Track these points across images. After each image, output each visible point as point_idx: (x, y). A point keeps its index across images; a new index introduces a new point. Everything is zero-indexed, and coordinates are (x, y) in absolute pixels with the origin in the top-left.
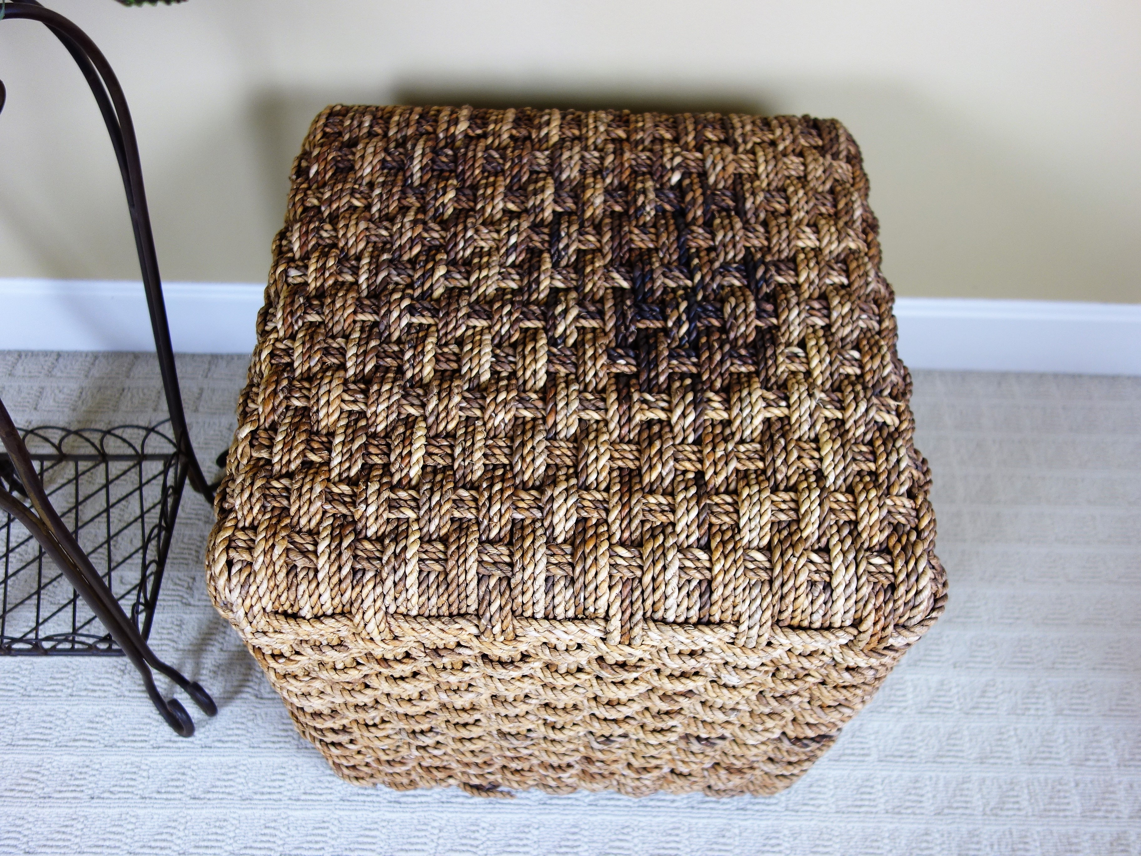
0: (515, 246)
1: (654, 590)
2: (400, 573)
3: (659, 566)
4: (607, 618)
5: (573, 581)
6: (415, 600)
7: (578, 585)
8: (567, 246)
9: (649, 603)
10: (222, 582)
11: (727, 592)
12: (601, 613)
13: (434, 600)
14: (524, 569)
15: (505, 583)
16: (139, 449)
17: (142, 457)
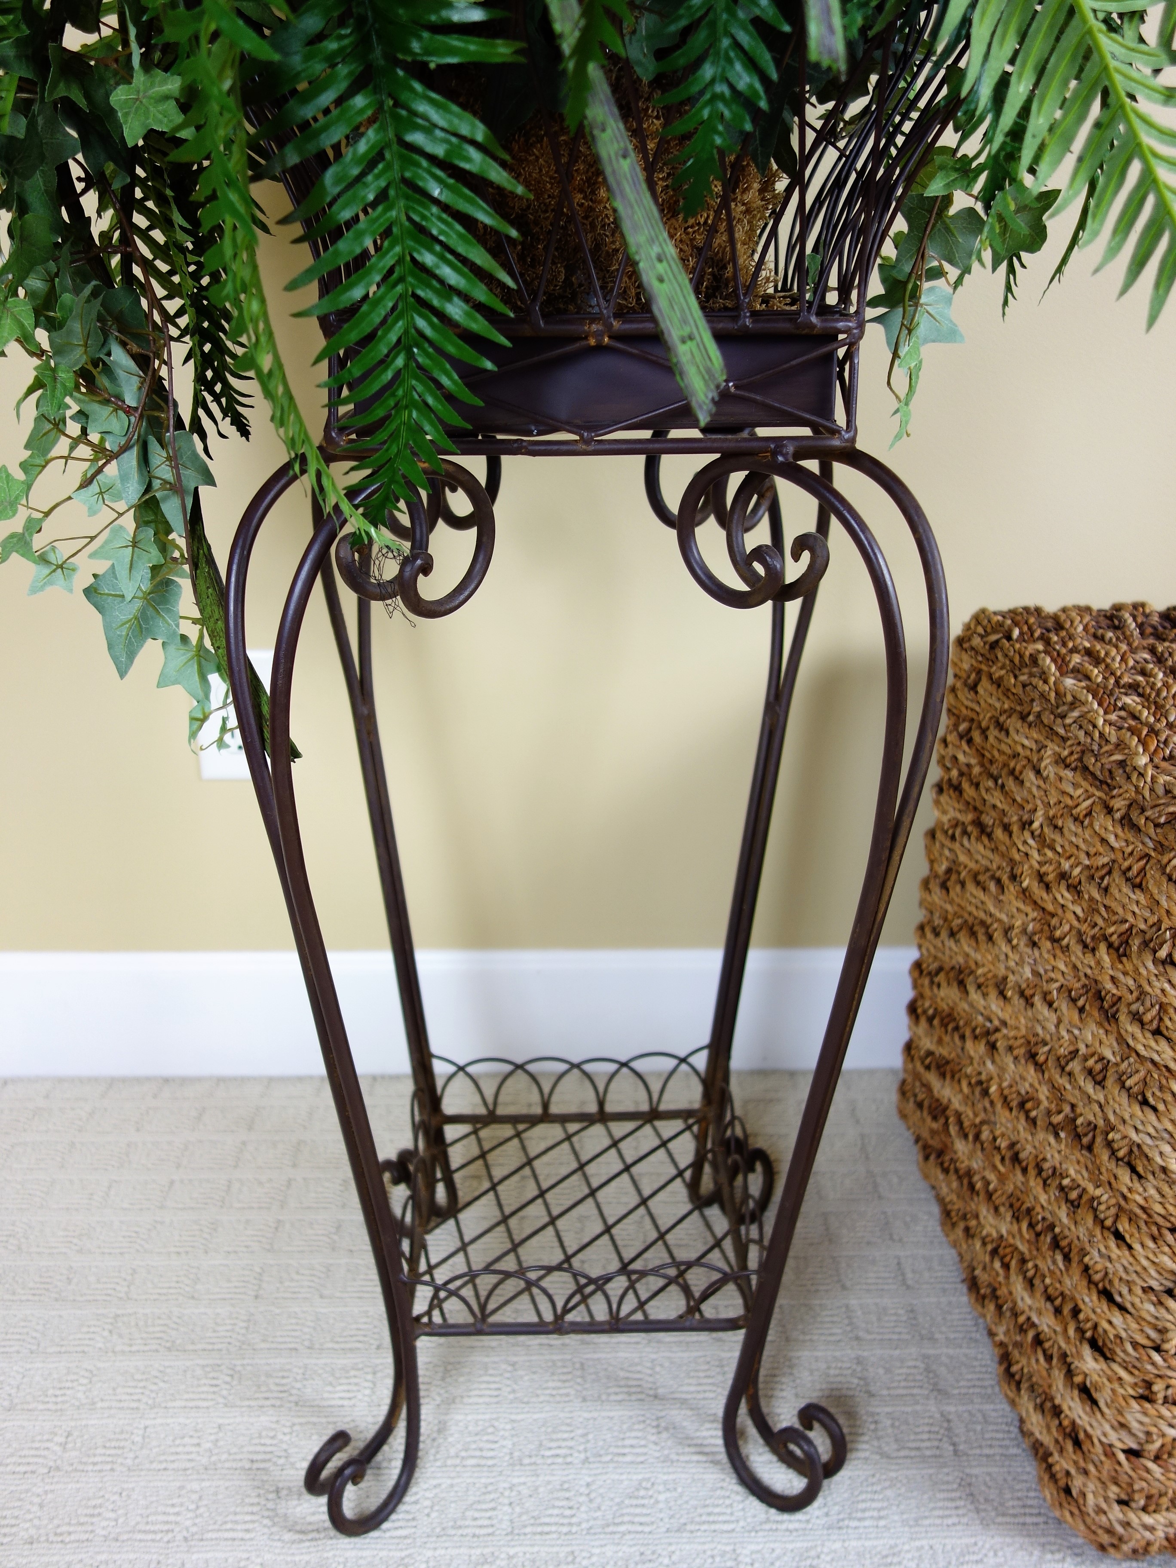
16: (655, 1097)
17: (653, 1115)
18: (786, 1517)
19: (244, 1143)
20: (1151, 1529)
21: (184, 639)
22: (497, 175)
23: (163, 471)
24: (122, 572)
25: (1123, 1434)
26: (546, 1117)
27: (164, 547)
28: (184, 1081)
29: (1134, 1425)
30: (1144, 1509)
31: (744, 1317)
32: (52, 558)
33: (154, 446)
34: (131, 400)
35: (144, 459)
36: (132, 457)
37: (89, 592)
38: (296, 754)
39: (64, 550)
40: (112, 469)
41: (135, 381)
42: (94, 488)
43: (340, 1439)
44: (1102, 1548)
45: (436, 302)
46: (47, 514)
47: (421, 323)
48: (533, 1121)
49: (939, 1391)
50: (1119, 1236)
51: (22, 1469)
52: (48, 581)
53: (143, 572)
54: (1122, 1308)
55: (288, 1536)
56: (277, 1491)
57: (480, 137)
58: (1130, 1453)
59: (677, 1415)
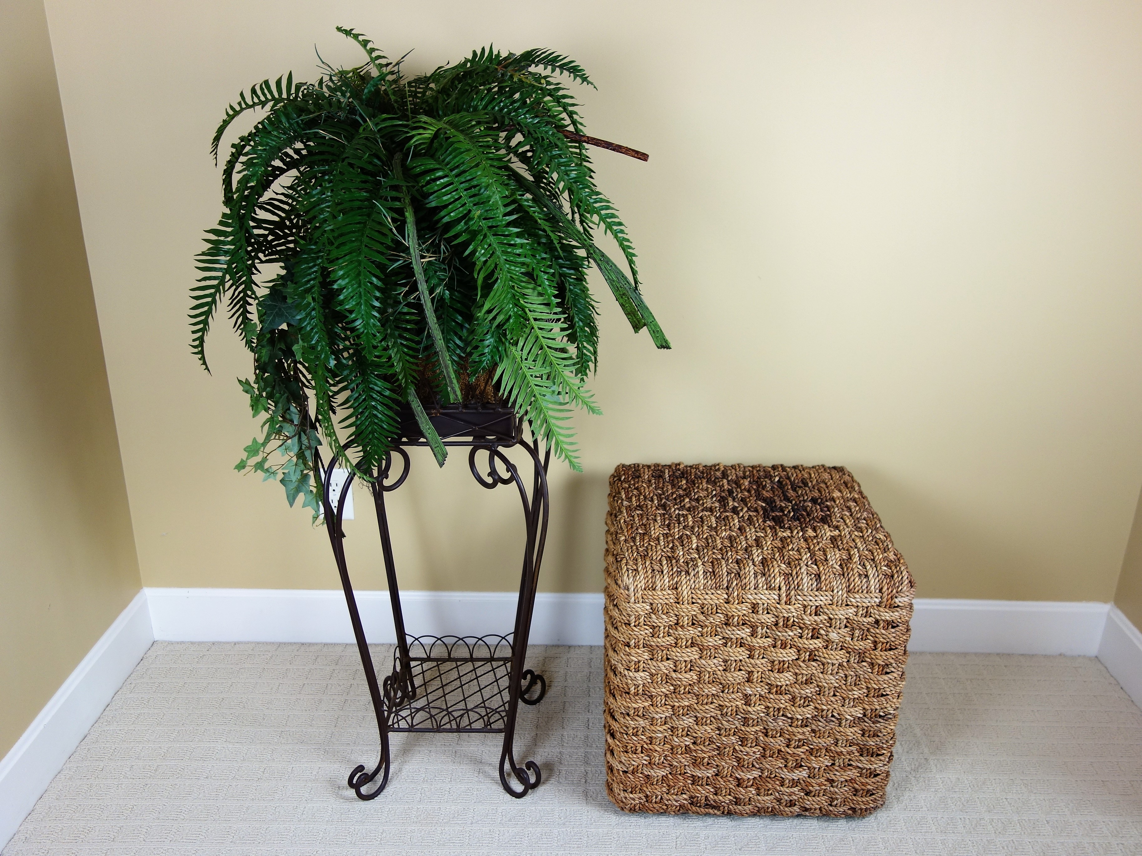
0: (715, 495)
1: (797, 577)
2: (696, 570)
3: (798, 568)
4: (780, 589)
5: (764, 575)
6: (702, 581)
7: (767, 576)
8: (737, 495)
9: (796, 582)
10: (625, 577)
11: (827, 577)
12: (777, 586)
13: (710, 582)
14: (744, 569)
15: (737, 576)
16: (492, 652)
17: (492, 659)
18: (518, 799)
19: (334, 670)
20: (634, 799)
21: (311, 491)
22: (395, 396)
23: (305, 441)
24: (292, 473)
25: (622, 765)
26: (450, 659)
27: (305, 464)
28: (310, 644)
29: (623, 761)
30: (631, 793)
31: (504, 728)
32: (270, 470)
33: (302, 434)
34: (296, 423)
35: (300, 438)
36: (296, 439)
37: (282, 481)
38: (344, 536)
39: (274, 468)
40: (289, 441)
41: (297, 416)
42: (283, 447)
43: (361, 768)
44: (622, 809)
45: (380, 423)
46: (268, 454)
47: (376, 427)
48: (444, 661)
49: (587, 763)
50: (614, 696)
51: (249, 779)
52: (269, 477)
53: (298, 473)
54: (616, 720)
55: (341, 801)
56: (339, 787)
57: (389, 387)
58: (625, 772)
59: (487, 768)
